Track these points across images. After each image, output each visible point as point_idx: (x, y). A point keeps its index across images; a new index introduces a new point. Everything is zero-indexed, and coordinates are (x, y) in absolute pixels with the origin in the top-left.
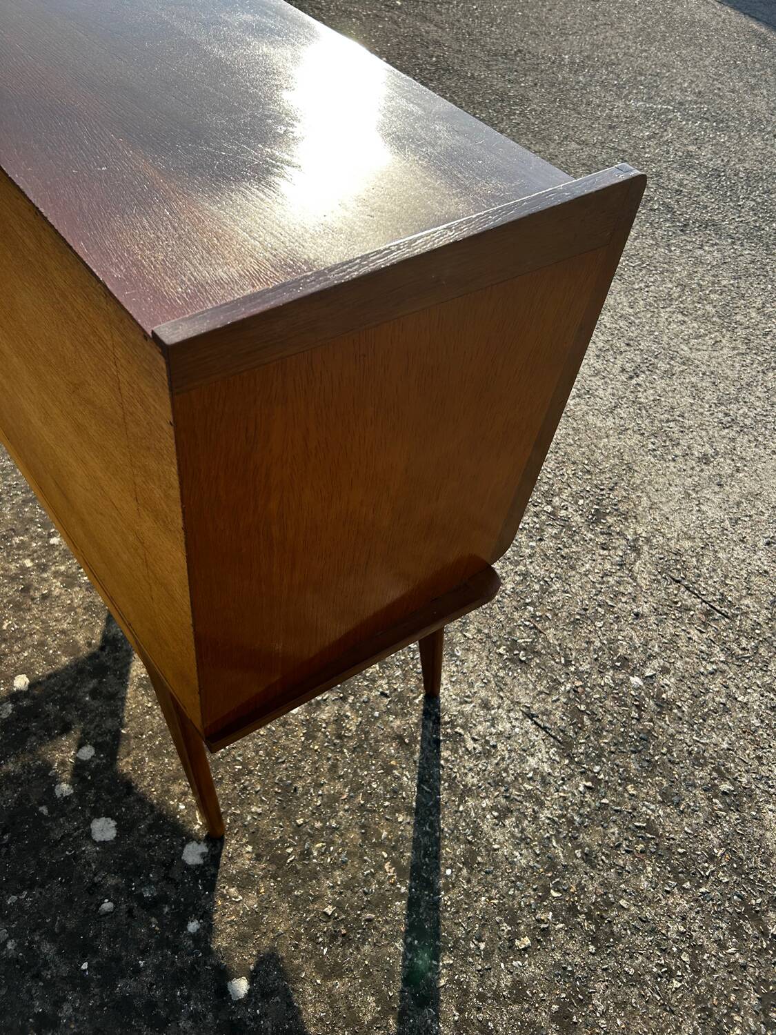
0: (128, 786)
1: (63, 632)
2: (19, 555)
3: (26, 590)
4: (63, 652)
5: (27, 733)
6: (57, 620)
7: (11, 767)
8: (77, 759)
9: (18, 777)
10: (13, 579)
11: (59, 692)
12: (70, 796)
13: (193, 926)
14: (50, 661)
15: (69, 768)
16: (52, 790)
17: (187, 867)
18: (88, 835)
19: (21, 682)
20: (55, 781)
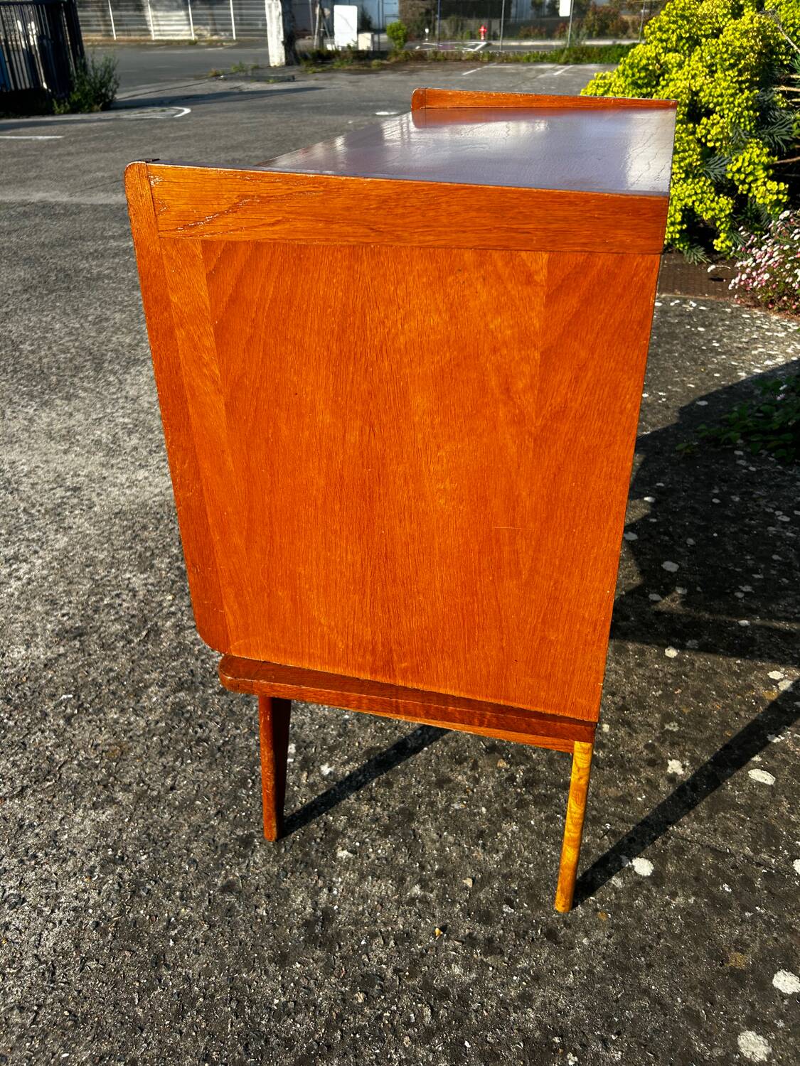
0: (642, 573)
1: (618, 663)
2: (609, 740)
3: (623, 708)
4: (628, 651)
5: (685, 626)
6: (616, 673)
7: (707, 616)
8: (663, 598)
9: (706, 610)
10: (628, 724)
11: (649, 633)
12: (679, 586)
13: (654, 520)
14: (642, 653)
15: (670, 597)
16: (688, 593)
17: (638, 535)
18: (681, 568)
19: (671, 653)
20: (683, 596)
